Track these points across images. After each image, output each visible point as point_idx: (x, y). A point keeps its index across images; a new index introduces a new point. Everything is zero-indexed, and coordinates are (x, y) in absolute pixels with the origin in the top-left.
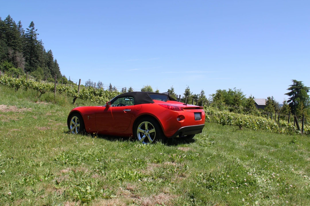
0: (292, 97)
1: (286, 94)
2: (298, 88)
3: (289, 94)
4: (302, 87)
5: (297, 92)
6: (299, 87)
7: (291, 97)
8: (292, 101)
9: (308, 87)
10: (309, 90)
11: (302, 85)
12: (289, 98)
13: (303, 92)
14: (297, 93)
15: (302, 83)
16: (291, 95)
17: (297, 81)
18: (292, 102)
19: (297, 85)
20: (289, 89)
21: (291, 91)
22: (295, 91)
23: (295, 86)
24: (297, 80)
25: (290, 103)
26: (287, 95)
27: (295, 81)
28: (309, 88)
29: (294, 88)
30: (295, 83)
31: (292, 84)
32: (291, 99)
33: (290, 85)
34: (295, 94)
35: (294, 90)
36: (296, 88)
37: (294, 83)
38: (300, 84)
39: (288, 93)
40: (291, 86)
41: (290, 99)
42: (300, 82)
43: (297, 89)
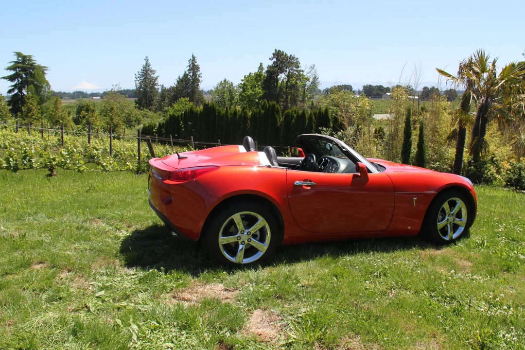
0: (16, 84)
1: (4, 78)
2: (26, 67)
3: (11, 78)
4: (32, 66)
5: (25, 74)
6: (27, 65)
7: (13, 83)
8: (16, 91)
9: (42, 65)
10: (45, 72)
11: (33, 62)
12: (12, 86)
13: (38, 75)
14: (24, 76)
15: (33, 58)
16: (15, 80)
17: (22, 55)
18: (17, 93)
19: (24, 61)
20: (10, 69)
21: (12, 72)
22: (21, 73)
23: (20, 63)
24: (23, 53)
25: (13, 94)
26: (5, 80)
27: (19, 54)
28: (44, 67)
29: (19, 67)
30: (20, 59)
31: (15, 59)
32: (15, 86)
33: (11, 62)
34: (21, 78)
35: (19, 71)
36: (22, 67)
37: (18, 57)
38: (29, 60)
39: (8, 76)
40: (13, 64)
41: (13, 88)
42: (30, 56)
43: (24, 70)
